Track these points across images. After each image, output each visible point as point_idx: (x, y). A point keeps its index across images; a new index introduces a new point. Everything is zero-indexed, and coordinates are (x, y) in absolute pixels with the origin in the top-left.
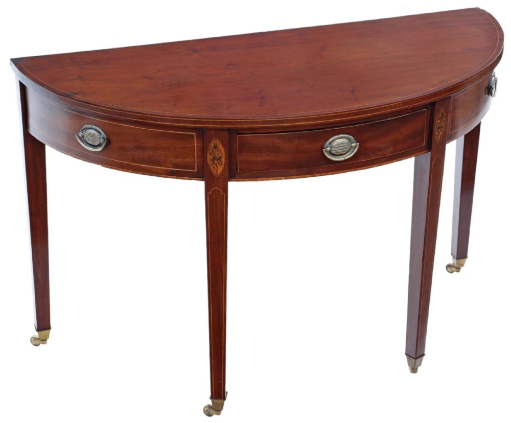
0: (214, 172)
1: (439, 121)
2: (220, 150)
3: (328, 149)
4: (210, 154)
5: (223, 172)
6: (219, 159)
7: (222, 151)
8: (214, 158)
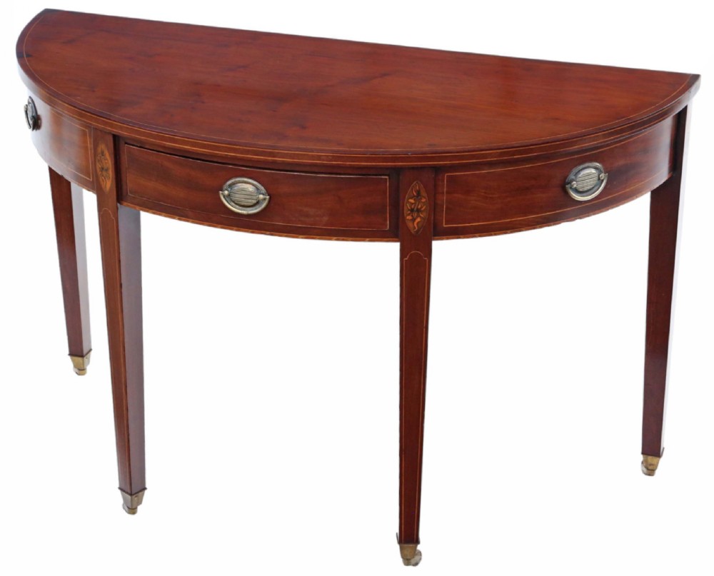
0: (103, 186)
1: (412, 201)
2: (107, 159)
3: (226, 192)
4: (99, 161)
5: (111, 189)
6: (107, 170)
7: (109, 162)
8: (103, 168)
